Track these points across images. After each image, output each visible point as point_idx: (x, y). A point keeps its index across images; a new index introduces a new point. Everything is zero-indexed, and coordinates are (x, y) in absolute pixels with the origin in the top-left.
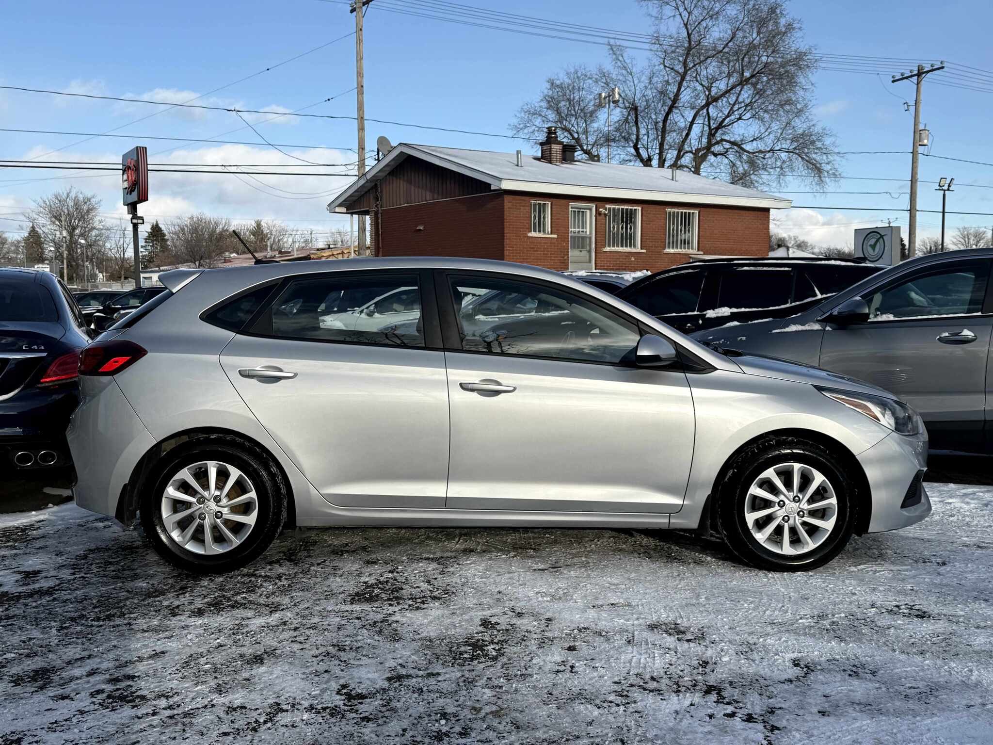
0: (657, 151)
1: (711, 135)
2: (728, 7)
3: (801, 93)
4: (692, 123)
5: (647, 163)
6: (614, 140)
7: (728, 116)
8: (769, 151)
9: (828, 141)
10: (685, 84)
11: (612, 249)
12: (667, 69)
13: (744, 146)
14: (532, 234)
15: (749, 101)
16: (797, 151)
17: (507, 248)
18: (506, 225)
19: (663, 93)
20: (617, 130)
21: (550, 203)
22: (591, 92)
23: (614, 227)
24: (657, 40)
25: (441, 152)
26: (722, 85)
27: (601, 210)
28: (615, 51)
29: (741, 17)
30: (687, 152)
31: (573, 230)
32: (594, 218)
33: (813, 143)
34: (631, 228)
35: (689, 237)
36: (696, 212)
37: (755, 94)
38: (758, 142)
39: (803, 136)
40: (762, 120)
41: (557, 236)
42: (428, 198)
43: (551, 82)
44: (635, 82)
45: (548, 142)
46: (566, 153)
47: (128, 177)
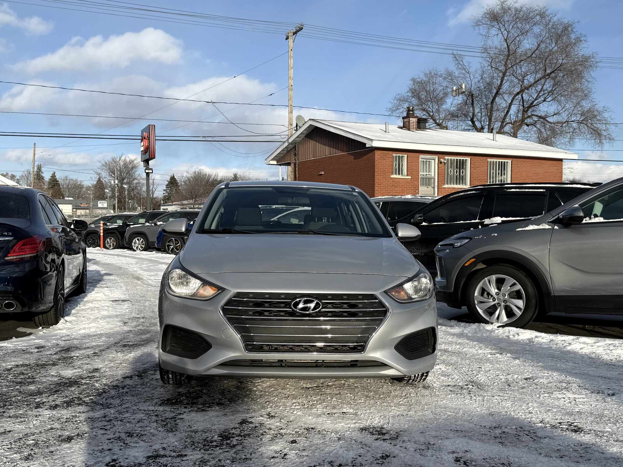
0: (487, 123)
1: (525, 111)
2: (535, 28)
3: (586, 83)
4: (511, 104)
5: (481, 130)
6: (457, 116)
7: (536, 100)
8: (565, 122)
9: (606, 115)
10: (505, 78)
11: (449, 186)
12: (493, 69)
13: (547, 119)
14: (394, 176)
15: (551, 89)
16: (585, 122)
17: (376, 185)
18: (376, 170)
19: (490, 85)
20: (459, 109)
21: (406, 156)
22: (440, 85)
23: (451, 172)
24: (485, 50)
25: (335, 124)
26: (530, 79)
27: (441, 160)
28: (457, 58)
29: (543, 34)
30: (507, 124)
31: (422, 173)
32: (437, 166)
33: (595, 116)
34: (463, 172)
35: (504, 178)
36: (509, 161)
37: (554, 85)
38: (557, 116)
39: (588, 112)
40: (559, 102)
41: (411, 177)
42: (327, 154)
43: (413, 80)
44: (471, 78)
45: (408, 116)
46: (420, 124)
47: (144, 144)
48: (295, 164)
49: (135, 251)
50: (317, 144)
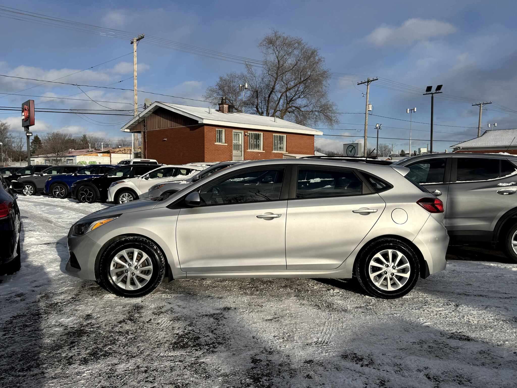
0: (266, 110)
1: (288, 104)
2: (295, 51)
3: (324, 87)
4: (280, 98)
5: (261, 114)
6: (247, 104)
7: (294, 96)
8: (311, 112)
9: (334, 108)
10: (277, 82)
11: (251, 150)
12: (270, 75)
13: (301, 109)
14: (217, 143)
15: (303, 90)
16: (322, 112)
17: (205, 149)
18: (205, 139)
19: (268, 85)
20: (249, 100)
21: (224, 130)
23: (251, 141)
24: (265, 63)
25: (174, 106)
26: (292, 84)
27: (246, 133)
28: (248, 67)
29: (300, 55)
30: (278, 111)
31: (234, 142)
32: (243, 137)
33: (328, 108)
34: (258, 142)
35: (282, 146)
36: (285, 135)
37: (305, 88)
38: (307, 107)
39: (324, 105)
40: (308, 99)
41: (228, 144)
42: (169, 126)
43: (221, 78)
45: (222, 103)
46: (230, 109)
47: (25, 114)
48: (144, 132)
50: (161, 118)
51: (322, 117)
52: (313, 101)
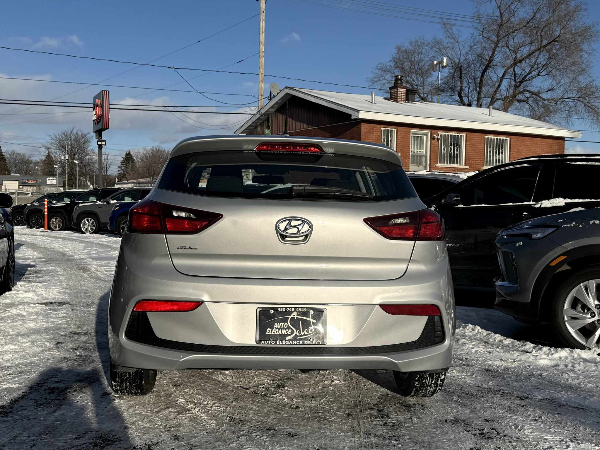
0: (476, 99)
1: (516, 87)
3: (585, 55)
4: (502, 78)
5: (468, 104)
6: (443, 91)
7: (529, 74)
8: (560, 99)
10: (497, 49)
11: (442, 165)
12: (485, 39)
13: (540, 95)
15: (545, 62)
16: (581, 99)
19: (481, 56)
20: (446, 83)
21: (396, 130)
22: (427, 55)
23: (444, 149)
24: (478, 18)
25: (315, 93)
26: (525, 51)
27: (434, 135)
28: (445, 26)
30: (498, 99)
31: (413, 150)
32: (429, 142)
33: (593, 93)
34: (457, 150)
35: (502, 158)
36: (507, 138)
37: (549, 58)
38: (551, 92)
39: (585, 88)
40: (554, 77)
41: (401, 154)
43: (398, 48)
44: (461, 48)
45: (396, 86)
46: (409, 95)
47: (96, 112)
49: (83, 233)
51: (581, 107)
52: (565, 80)
